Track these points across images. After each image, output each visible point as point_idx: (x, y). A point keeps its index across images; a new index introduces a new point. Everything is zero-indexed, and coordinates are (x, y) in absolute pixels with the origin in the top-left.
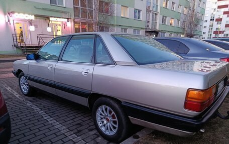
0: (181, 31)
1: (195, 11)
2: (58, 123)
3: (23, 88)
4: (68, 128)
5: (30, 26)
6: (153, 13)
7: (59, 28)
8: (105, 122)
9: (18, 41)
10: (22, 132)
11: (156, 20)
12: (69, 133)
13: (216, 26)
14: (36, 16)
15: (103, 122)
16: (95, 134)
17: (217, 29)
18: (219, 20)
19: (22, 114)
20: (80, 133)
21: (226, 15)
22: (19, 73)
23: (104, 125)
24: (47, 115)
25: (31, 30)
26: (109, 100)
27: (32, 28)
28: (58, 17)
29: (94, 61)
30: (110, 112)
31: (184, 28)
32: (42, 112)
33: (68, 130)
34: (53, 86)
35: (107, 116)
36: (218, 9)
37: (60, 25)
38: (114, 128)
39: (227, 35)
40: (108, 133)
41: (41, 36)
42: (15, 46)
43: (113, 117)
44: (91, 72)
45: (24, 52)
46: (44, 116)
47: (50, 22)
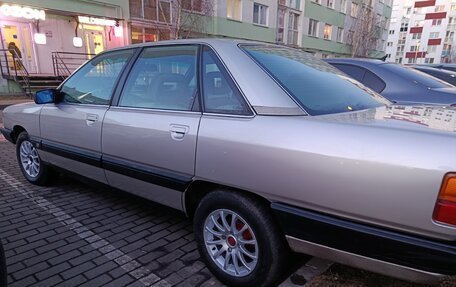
0: (345, 50)
1: (373, 10)
2: (112, 247)
3: (28, 167)
4: (136, 259)
5: (37, 35)
6: (291, 13)
7: (98, 39)
8: (226, 246)
9: (11, 64)
10: (31, 271)
11: (296, 27)
12: (139, 270)
13: (411, 41)
14: (49, 12)
15: (220, 247)
16: (199, 273)
17: (412, 47)
18: (417, 31)
19: (29, 228)
20: (165, 272)
21: (431, 21)
22: (17, 134)
23: (224, 254)
24: (85, 228)
25: (38, 42)
26: (236, 196)
27: (40, 39)
28: (95, 17)
29: (200, 107)
30: (239, 225)
31: (351, 45)
32: (73, 220)
33: (137, 264)
34: (100, 163)
35: (231, 232)
36: (416, 9)
37: (100, 33)
38: (248, 260)
39: (432, 60)
40: (231, 271)
41: (61, 55)
42: (4, 76)
43: (246, 235)
44: (192, 132)
45: (25, 90)
46: (78, 231)
47: (80, 26)
